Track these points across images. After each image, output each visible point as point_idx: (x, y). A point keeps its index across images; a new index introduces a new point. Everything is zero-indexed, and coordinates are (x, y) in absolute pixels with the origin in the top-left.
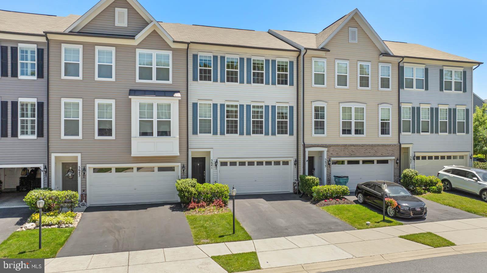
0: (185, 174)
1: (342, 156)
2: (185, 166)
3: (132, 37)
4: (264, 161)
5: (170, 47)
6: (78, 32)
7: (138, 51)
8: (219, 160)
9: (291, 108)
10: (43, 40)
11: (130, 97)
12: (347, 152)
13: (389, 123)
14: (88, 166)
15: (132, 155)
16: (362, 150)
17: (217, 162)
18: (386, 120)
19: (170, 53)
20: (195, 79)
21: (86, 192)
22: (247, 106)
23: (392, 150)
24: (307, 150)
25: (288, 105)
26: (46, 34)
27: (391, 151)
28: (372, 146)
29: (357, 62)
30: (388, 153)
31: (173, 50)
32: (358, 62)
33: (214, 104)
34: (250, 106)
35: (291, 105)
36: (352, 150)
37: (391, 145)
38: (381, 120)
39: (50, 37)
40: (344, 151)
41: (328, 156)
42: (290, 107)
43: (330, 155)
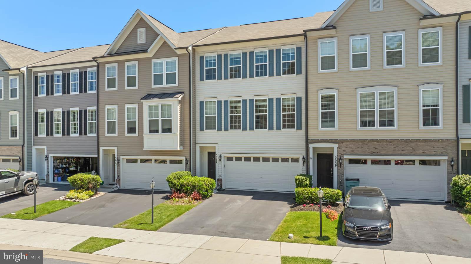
0: (189, 167)
1: (359, 154)
2: (188, 159)
3: (145, 51)
4: (270, 157)
5: (177, 54)
6: (115, 54)
7: (153, 61)
8: (223, 155)
9: (299, 99)
10: (95, 64)
11: (142, 101)
12: (367, 149)
13: (439, 109)
14: (122, 157)
15: (144, 149)
16: (390, 146)
17: (220, 157)
18: (434, 106)
19: (176, 59)
20: (202, 79)
21: (120, 177)
22: (250, 100)
23: (442, 146)
24: (311, 146)
25: (295, 96)
26: (95, 59)
27: (442, 149)
28: (407, 141)
29: (382, 34)
30: (435, 152)
31: (179, 56)
32: (384, 34)
33: (218, 102)
34: (253, 100)
35: (299, 96)
36: (374, 146)
37: (440, 141)
38: (424, 106)
39: (99, 60)
40: (362, 147)
41: (339, 153)
42: (297, 98)
43: (342, 152)
